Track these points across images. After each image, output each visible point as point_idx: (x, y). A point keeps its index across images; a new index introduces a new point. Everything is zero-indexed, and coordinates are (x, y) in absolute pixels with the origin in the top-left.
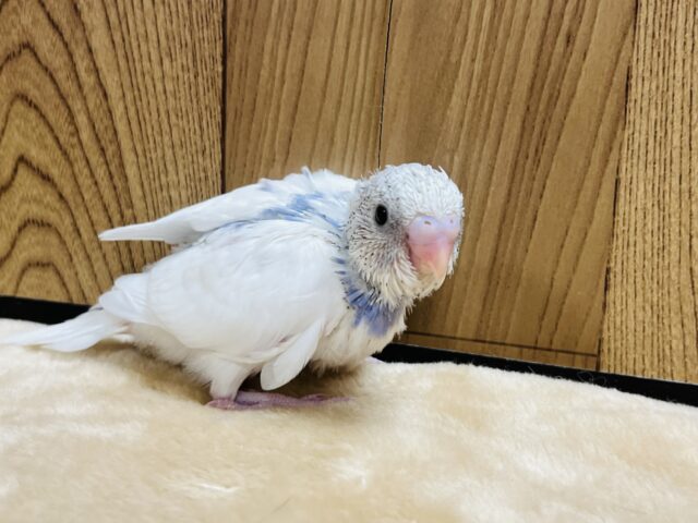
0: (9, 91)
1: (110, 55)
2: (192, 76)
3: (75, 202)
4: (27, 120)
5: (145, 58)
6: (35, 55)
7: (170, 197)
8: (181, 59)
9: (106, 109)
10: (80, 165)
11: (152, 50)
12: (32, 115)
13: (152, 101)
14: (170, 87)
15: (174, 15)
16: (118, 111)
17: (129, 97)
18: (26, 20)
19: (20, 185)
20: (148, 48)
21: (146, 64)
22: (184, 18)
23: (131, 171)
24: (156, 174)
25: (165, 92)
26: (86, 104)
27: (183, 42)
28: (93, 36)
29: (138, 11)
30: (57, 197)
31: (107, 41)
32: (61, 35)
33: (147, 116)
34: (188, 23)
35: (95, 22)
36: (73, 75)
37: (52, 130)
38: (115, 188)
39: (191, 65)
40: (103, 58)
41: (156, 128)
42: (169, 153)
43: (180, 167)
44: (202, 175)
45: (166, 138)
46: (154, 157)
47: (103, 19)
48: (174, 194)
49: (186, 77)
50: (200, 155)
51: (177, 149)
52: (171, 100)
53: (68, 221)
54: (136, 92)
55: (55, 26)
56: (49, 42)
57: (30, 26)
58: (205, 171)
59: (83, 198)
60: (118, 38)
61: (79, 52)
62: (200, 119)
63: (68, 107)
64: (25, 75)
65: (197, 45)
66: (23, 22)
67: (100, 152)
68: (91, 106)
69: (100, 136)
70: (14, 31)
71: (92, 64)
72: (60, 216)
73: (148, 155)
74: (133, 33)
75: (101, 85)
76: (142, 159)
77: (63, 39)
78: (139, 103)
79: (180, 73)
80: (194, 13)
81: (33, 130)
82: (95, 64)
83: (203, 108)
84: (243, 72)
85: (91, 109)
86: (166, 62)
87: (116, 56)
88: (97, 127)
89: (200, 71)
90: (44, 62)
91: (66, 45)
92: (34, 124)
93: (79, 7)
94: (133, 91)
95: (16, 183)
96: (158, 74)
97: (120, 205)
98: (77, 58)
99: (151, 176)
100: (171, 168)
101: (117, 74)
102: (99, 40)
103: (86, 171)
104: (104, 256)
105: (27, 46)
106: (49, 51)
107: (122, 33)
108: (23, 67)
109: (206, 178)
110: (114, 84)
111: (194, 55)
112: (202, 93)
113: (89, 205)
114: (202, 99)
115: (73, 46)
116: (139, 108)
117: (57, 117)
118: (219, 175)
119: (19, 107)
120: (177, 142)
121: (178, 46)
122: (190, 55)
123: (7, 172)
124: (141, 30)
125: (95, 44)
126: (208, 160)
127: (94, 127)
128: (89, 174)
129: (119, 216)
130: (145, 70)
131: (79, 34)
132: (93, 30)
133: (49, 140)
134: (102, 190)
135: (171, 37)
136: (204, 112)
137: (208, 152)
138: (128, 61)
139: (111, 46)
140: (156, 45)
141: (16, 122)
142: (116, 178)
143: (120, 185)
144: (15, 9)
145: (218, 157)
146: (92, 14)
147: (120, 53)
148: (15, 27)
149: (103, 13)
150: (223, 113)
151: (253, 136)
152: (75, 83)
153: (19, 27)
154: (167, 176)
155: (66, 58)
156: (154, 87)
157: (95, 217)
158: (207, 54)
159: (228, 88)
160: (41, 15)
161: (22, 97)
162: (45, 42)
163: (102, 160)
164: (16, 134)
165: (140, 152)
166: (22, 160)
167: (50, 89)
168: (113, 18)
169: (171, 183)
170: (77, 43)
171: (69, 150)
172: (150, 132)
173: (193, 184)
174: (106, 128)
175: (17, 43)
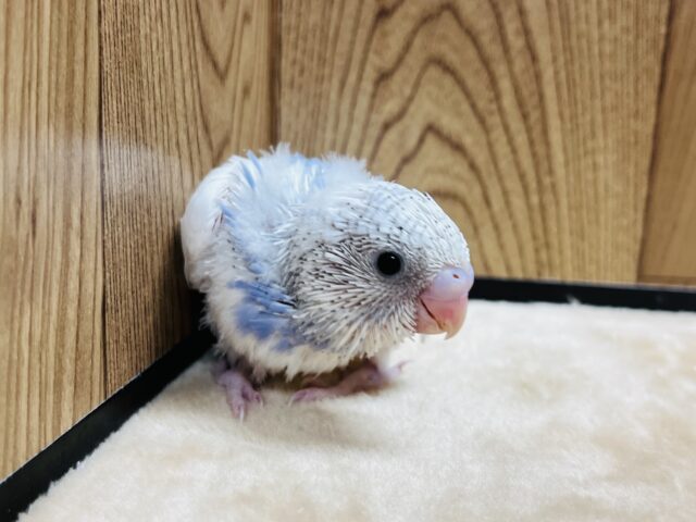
0: (423, 57)
1: (544, 18)
2: (631, 38)
3: (488, 171)
4: (441, 87)
5: (582, 20)
6: (457, 17)
9: (533, 72)
10: (498, 135)
11: (590, 11)
12: (448, 81)
14: (608, 48)
16: (548, 75)
17: (561, 60)
20: (587, 10)
21: (583, 26)
23: (556, 137)
24: (581, 140)
26: (511, 69)
30: (468, 166)
31: (542, 3)
33: (578, 80)
36: (499, 37)
37: (469, 97)
38: (535, 155)
39: (631, 27)
43: (610, 131)
44: (632, 139)
45: (598, 103)
48: (600, 159)
49: (625, 38)
50: (632, 118)
51: (608, 113)
53: (477, 190)
54: (569, 56)
58: (636, 133)
59: (496, 166)
64: (444, 38)
67: (522, 117)
68: (516, 69)
69: (523, 101)
71: (522, 26)
72: (469, 186)
75: (530, 48)
76: (569, 126)
79: (619, 35)
81: (446, 98)
82: (525, 26)
85: (515, 73)
87: (551, 18)
88: (519, 90)
90: (467, 24)
91: (494, 6)
92: (448, 91)
94: (565, 54)
96: (595, 34)
98: (506, 19)
99: (576, 142)
100: (600, 133)
101: (548, 37)
103: (504, 139)
104: (515, 225)
105: (448, 7)
106: (474, 12)
108: (442, 30)
109: (636, 143)
110: (545, 48)
113: (504, 173)
115: (502, 7)
116: (570, 72)
117: (477, 83)
119: (434, 72)
123: (412, 141)
127: (516, 91)
130: (581, 33)
133: (465, 107)
139: (546, 8)
140: (596, 7)
141: (427, 88)
142: (537, 145)
143: (541, 150)
145: (652, 121)
147: (556, 14)
150: (663, 75)
152: (501, 46)
154: (593, 141)
156: (589, 49)
157: (508, 185)
161: (439, 62)
164: (427, 101)
165: (566, 116)
166: (431, 129)
167: (471, 53)
169: (597, 148)
171: (487, 117)
172: (579, 95)
174: (531, 93)
175: (436, 4)
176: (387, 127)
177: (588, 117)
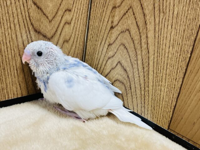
0: (120, 42)
1: (153, 40)
2: (178, 55)
3: (132, 80)
4: (123, 52)
5: (164, 44)
6: (130, 33)
7: (161, 89)
8: (176, 48)
9: (148, 56)
10: (136, 70)
11: (167, 43)
12: (125, 51)
13: (163, 59)
14: (170, 56)
15: (178, 33)
16: (151, 58)
17: (156, 55)
18: (130, 22)
19: (117, 69)
20: (166, 41)
22: (181, 36)
23: (151, 77)
24: (158, 81)
25: (168, 57)
26: (142, 53)
27: (179, 43)
28: (149, 33)
29: (166, 29)
30: (127, 76)
31: (153, 36)
32: (139, 29)
33: (160, 62)
34: (182, 37)
35: (151, 29)
36: (140, 43)
37: (130, 57)
38: (144, 80)
39: (179, 51)
40: (150, 41)
41: (162, 67)
42: (164, 76)
43: (167, 81)
45: (165, 71)
46: (159, 75)
47: (153, 28)
48: (163, 89)
49: (176, 54)
50: (174, 80)
51: (167, 76)
52: (169, 60)
53: (129, 84)
54: (158, 54)
55: (138, 27)
56: (135, 30)
57: (130, 24)
58: (174, 85)
59: (134, 79)
60: (157, 36)
61: (144, 37)
62: (178, 69)
63: (136, 52)
64: (126, 39)
65: (183, 46)
66: (128, 22)
67: (142, 68)
68: (143, 54)
69: (144, 63)
70: (125, 24)
71: (146, 41)
72: (127, 81)
73: (157, 74)
74: (162, 35)
75: (148, 48)
76: (155, 75)
77: (139, 31)
78: (158, 58)
79: (175, 53)
80: (185, 35)
81: (124, 55)
82: (147, 41)
83: (180, 66)
84: (197, 59)
85: (143, 55)
86: (171, 48)
87: (155, 41)
88: (143, 60)
89: (182, 54)
90: (132, 36)
91: (140, 33)
92: (125, 54)
93: (147, 22)
94: (158, 53)
95: (116, 68)
96: (167, 51)
97: (145, 85)
98: (142, 38)
99: (157, 81)
100: (164, 81)
101: (154, 47)
102: (151, 34)
103: (137, 72)
104: (137, 98)
105: (128, 30)
106: (134, 33)
107: (159, 34)
108: (125, 36)
109: (174, 88)
110: (152, 50)
111: (181, 48)
112: (180, 61)
113: (136, 82)
114: (180, 63)
115: (142, 34)
116: (158, 59)
117: (132, 54)
118: (179, 88)
119: (122, 47)
120: (168, 73)
121: (176, 44)
122: (180, 48)
123: (115, 65)
124: (165, 36)
125: (149, 35)
126: (177, 82)
127: (142, 60)
128: (138, 73)
129: (144, 88)
130: (163, 49)
131: (145, 31)
132: (149, 31)
133: (128, 60)
134: (140, 79)
135: (175, 40)
136: (179, 68)
137: (177, 80)
138: (158, 44)
139: (154, 37)
140: (169, 41)
141: (120, 51)
142: (145, 77)
143: (146, 80)
144: (127, 18)
145: (180, 83)
146: (150, 26)
147: (157, 41)
148: (126, 23)
149: (154, 26)
150: (186, 70)
151: (195, 80)
152: (140, 46)
153: (127, 23)
154: (162, 83)
155: (139, 37)
157: (136, 86)
158: (186, 49)
159: (190, 63)
160: (134, 22)
161: (124, 45)
162: (134, 30)
163: (142, 71)
164: (119, 55)
165: (155, 73)
166: (119, 62)
167: (132, 45)
168: (157, 29)
169: (162, 85)
170: (143, 33)
171: (133, 64)
172: (160, 67)
173: (169, 88)
174: (146, 62)
175: (125, 28)
176: (109, 58)
177: (161, 75)
